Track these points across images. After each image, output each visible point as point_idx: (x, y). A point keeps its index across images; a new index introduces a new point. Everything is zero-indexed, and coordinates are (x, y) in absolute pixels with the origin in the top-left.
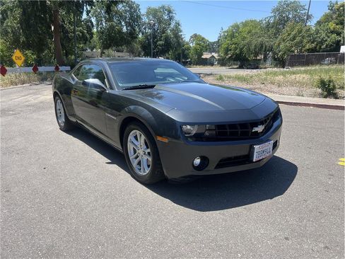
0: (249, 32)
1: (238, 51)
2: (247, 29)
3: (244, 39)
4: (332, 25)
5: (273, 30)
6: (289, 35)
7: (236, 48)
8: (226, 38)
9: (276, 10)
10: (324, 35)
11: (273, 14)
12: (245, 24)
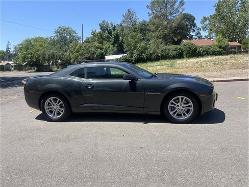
0: (41, 46)
1: (34, 59)
2: (39, 43)
3: (38, 50)
4: (96, 44)
5: (58, 45)
6: (74, 48)
7: (32, 58)
8: (21, 49)
9: (57, 32)
10: (93, 50)
11: (55, 35)
12: (36, 40)
